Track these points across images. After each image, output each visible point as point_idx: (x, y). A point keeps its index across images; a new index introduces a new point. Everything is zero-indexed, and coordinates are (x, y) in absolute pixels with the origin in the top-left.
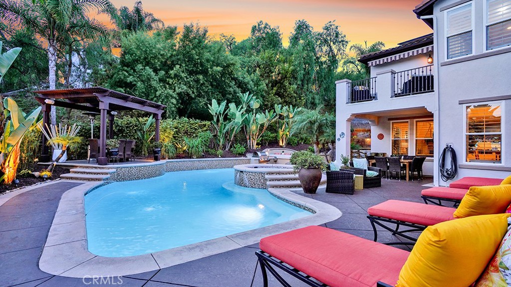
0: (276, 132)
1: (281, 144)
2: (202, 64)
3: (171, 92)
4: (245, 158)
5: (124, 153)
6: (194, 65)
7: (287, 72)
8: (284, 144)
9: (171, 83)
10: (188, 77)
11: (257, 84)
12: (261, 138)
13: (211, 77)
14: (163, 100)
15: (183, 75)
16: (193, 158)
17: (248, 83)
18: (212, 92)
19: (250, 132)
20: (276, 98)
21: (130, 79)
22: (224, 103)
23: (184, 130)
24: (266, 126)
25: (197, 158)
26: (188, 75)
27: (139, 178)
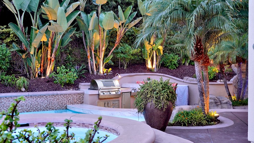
1: (149, 66)
4: (75, 92)
8: (154, 66)
12: (112, 57)
19: (92, 45)
24: (121, 32)
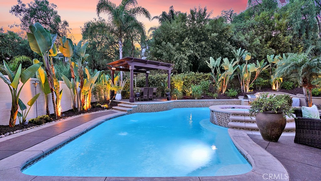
0: (269, 78)
1: (274, 88)
2: (204, 34)
3: (183, 56)
4: (237, 100)
5: (148, 95)
6: (199, 36)
7: (281, 26)
8: (277, 88)
9: (183, 50)
10: (195, 44)
11: (251, 41)
12: (253, 84)
13: (211, 41)
14: (179, 61)
15: (191, 43)
16: (195, 99)
17: (242, 41)
18: (213, 52)
19: (243, 79)
20: (270, 50)
21: (159, 51)
22: (219, 59)
23: (191, 81)
24: (258, 72)
25: (198, 99)
26: (195, 43)
27: (151, 111)
